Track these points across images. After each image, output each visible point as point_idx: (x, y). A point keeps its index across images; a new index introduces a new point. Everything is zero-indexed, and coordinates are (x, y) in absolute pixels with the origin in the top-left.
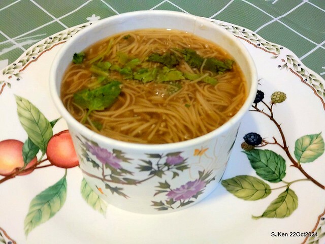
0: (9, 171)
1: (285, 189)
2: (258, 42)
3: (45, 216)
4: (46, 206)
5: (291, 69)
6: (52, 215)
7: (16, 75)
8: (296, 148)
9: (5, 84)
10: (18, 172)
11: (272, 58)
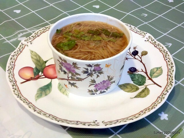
0: (28, 78)
1: (145, 88)
2: (137, 31)
3: (43, 95)
4: (44, 92)
5: (150, 42)
6: (46, 95)
7: (30, 42)
8: (151, 72)
9: (26, 45)
10: (31, 79)
11: (142, 37)
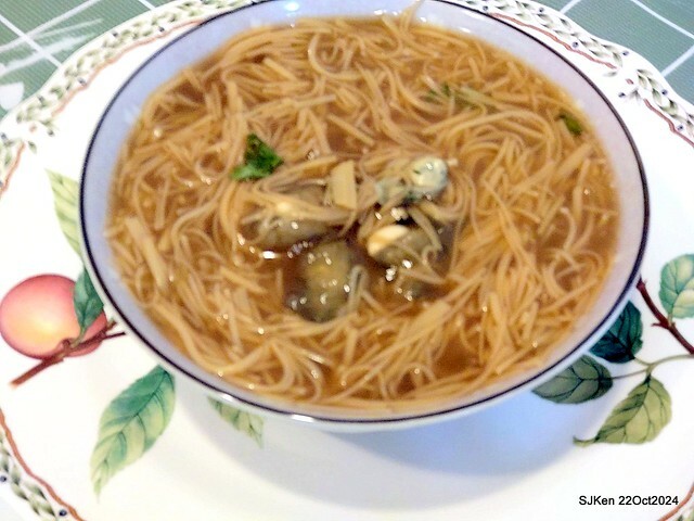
0: (49, 347)
1: (642, 378)
2: (574, 39)
3: (135, 445)
4: (133, 424)
5: (647, 102)
6: (148, 443)
7: (47, 123)
8: (663, 284)
9: (23, 146)
10: (69, 348)
11: (605, 75)
